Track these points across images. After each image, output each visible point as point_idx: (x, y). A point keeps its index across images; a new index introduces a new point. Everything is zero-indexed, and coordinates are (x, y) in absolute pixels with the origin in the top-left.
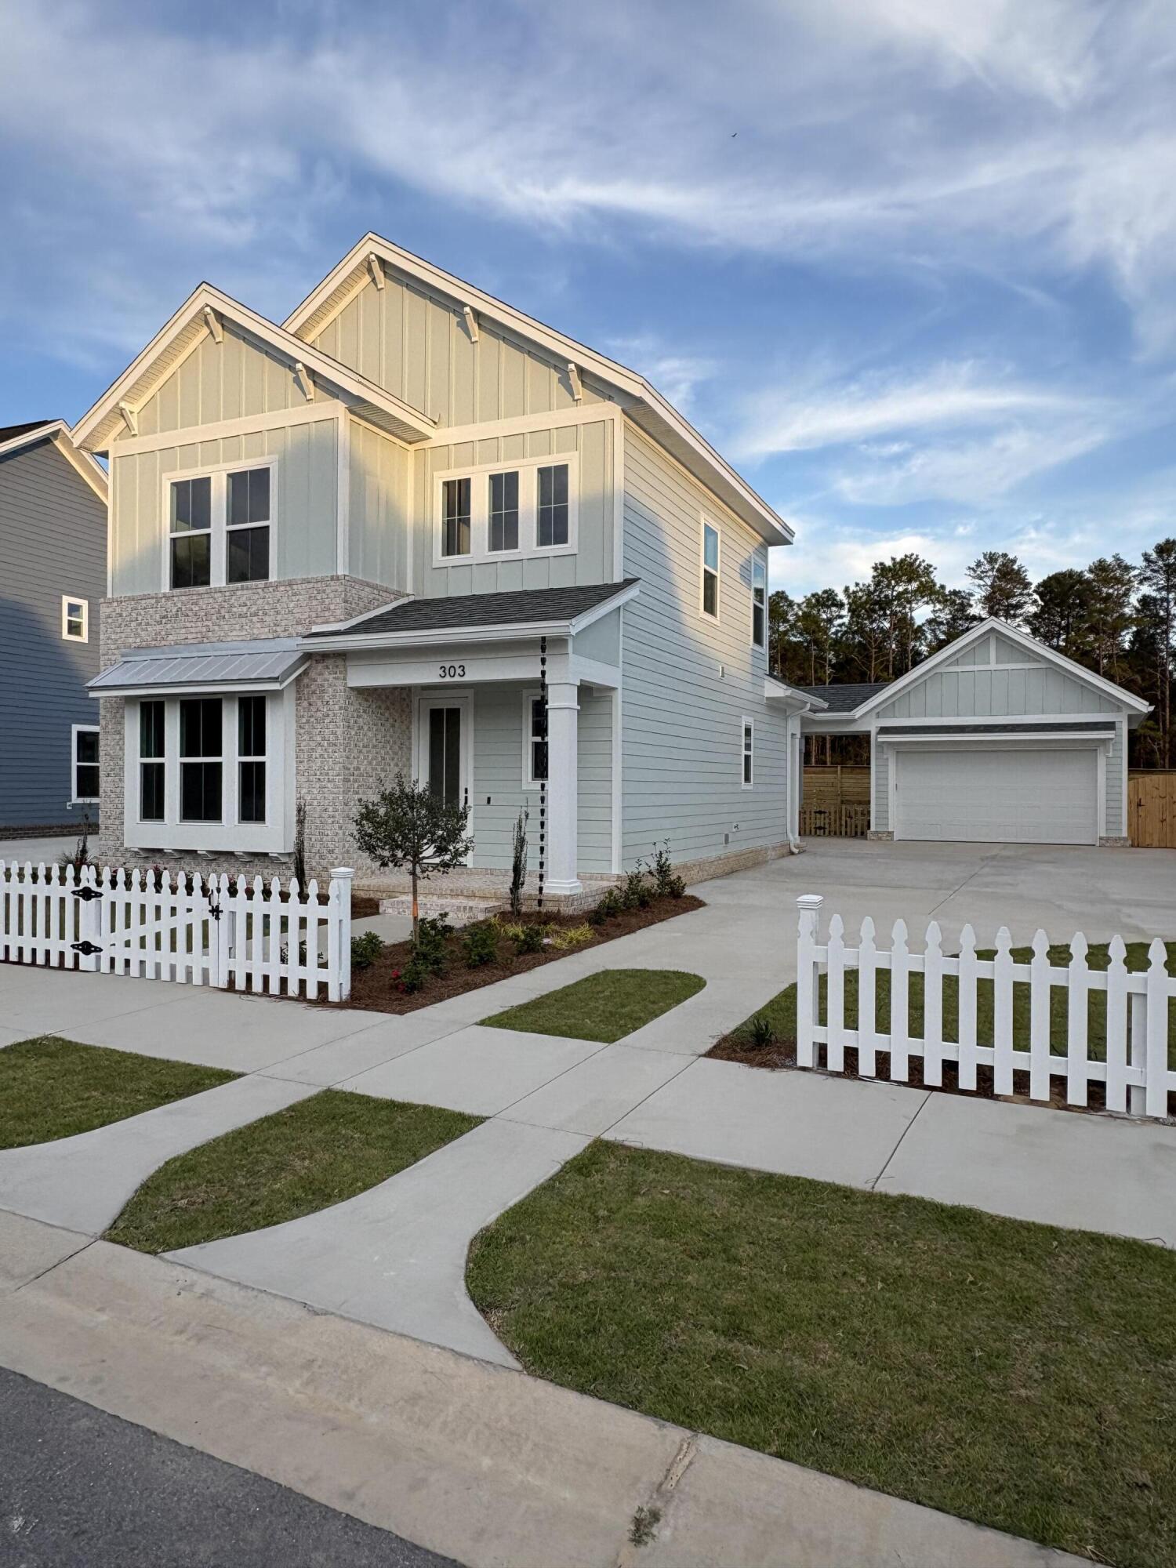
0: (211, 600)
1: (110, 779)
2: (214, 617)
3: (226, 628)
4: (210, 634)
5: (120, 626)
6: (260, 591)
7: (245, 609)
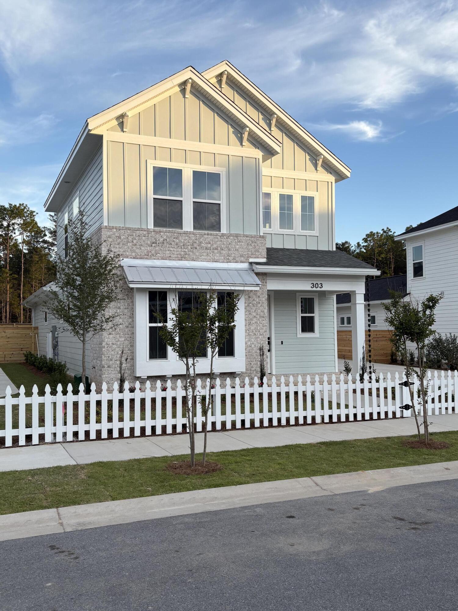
5: (119, 244)
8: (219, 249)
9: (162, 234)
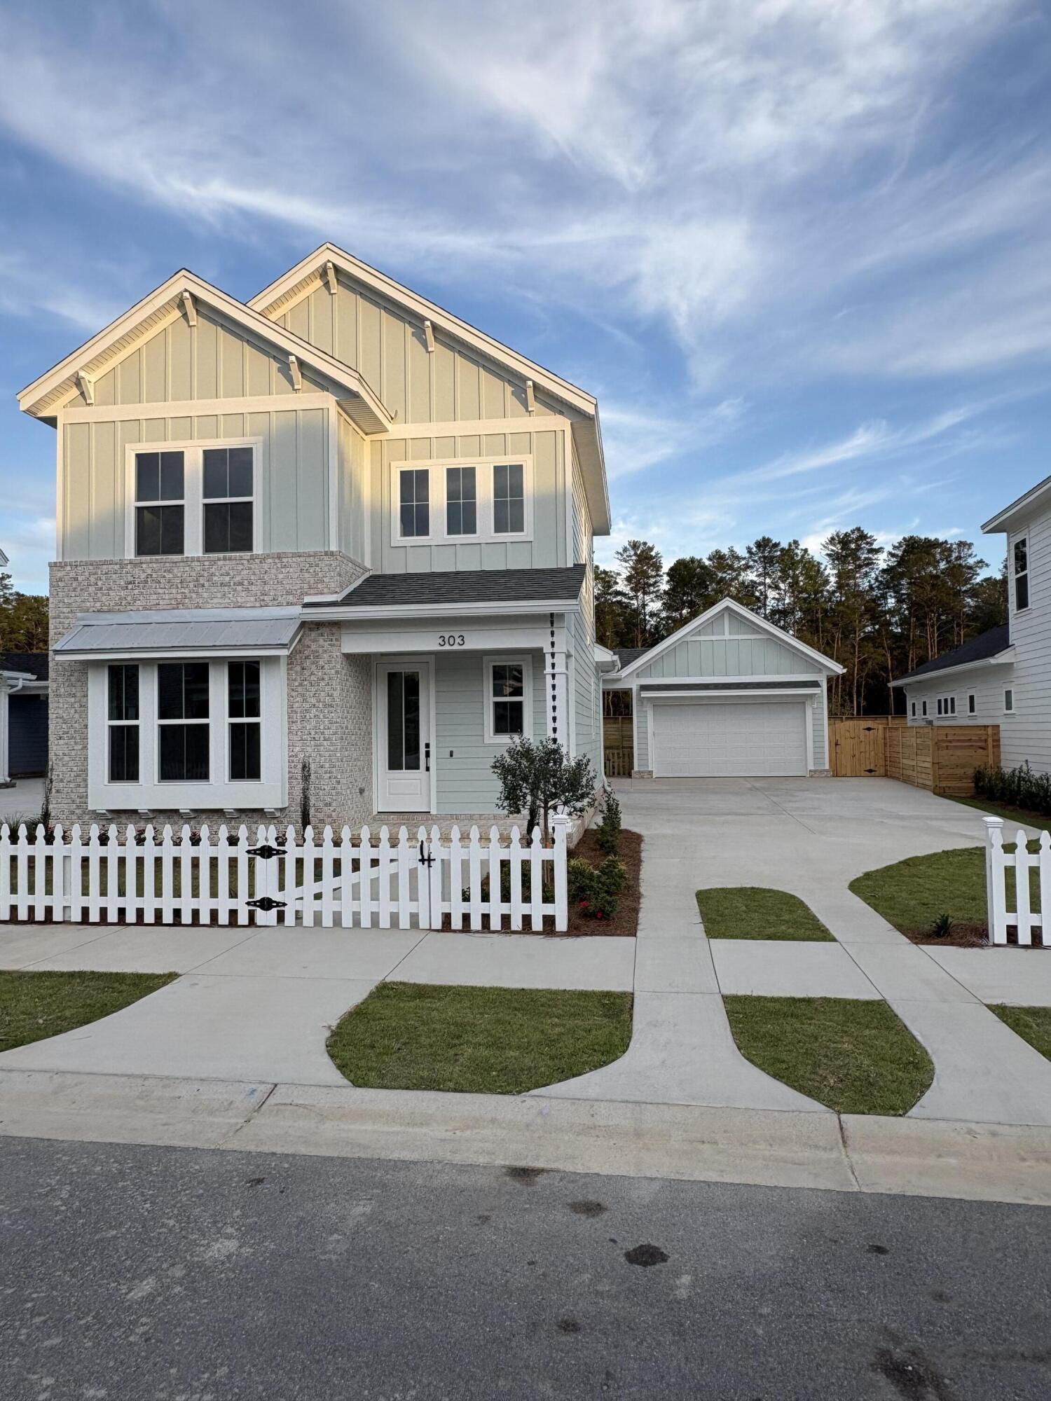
0: (187, 569)
1: (61, 742)
2: (191, 585)
3: (205, 595)
4: (187, 600)
5: (75, 590)
6: (245, 562)
7: (227, 579)
8: (246, 583)
9: (144, 566)
